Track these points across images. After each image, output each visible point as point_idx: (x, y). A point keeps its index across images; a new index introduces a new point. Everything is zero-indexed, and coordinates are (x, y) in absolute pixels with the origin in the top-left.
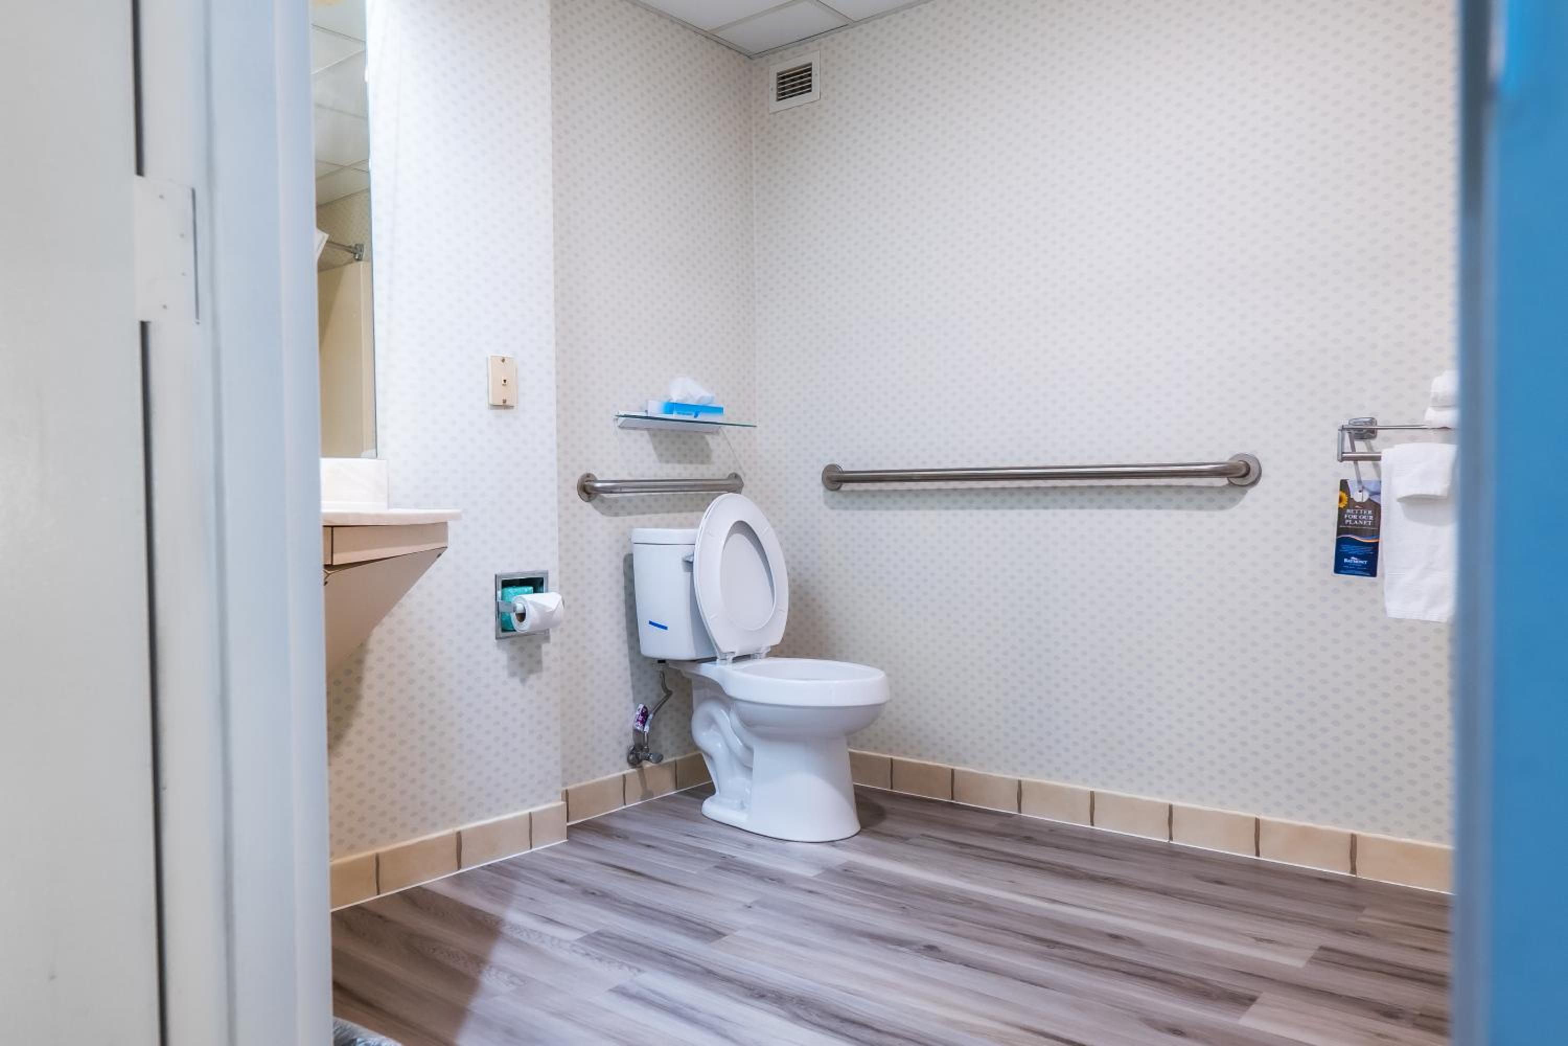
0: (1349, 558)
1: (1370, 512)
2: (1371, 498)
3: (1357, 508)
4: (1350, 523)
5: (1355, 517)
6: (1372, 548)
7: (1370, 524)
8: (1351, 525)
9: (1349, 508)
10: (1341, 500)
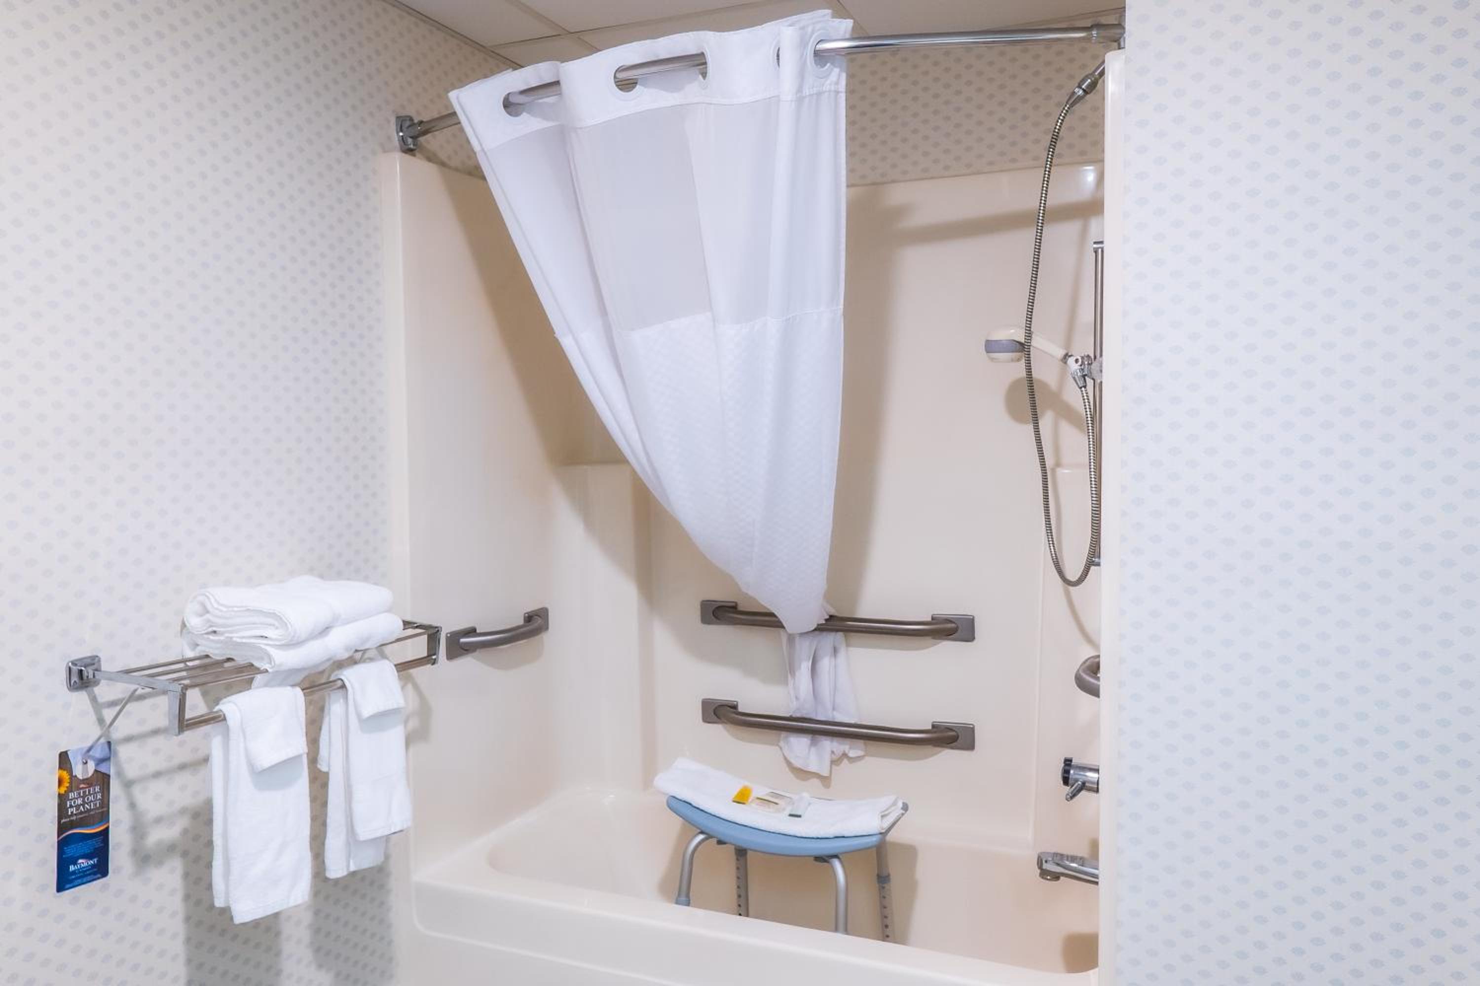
0: (75, 863)
1: (97, 789)
2: (99, 769)
3: (83, 788)
4: (75, 812)
5: (80, 801)
6: (102, 837)
7: (98, 805)
8: (75, 814)
9: (71, 791)
10: (60, 782)
